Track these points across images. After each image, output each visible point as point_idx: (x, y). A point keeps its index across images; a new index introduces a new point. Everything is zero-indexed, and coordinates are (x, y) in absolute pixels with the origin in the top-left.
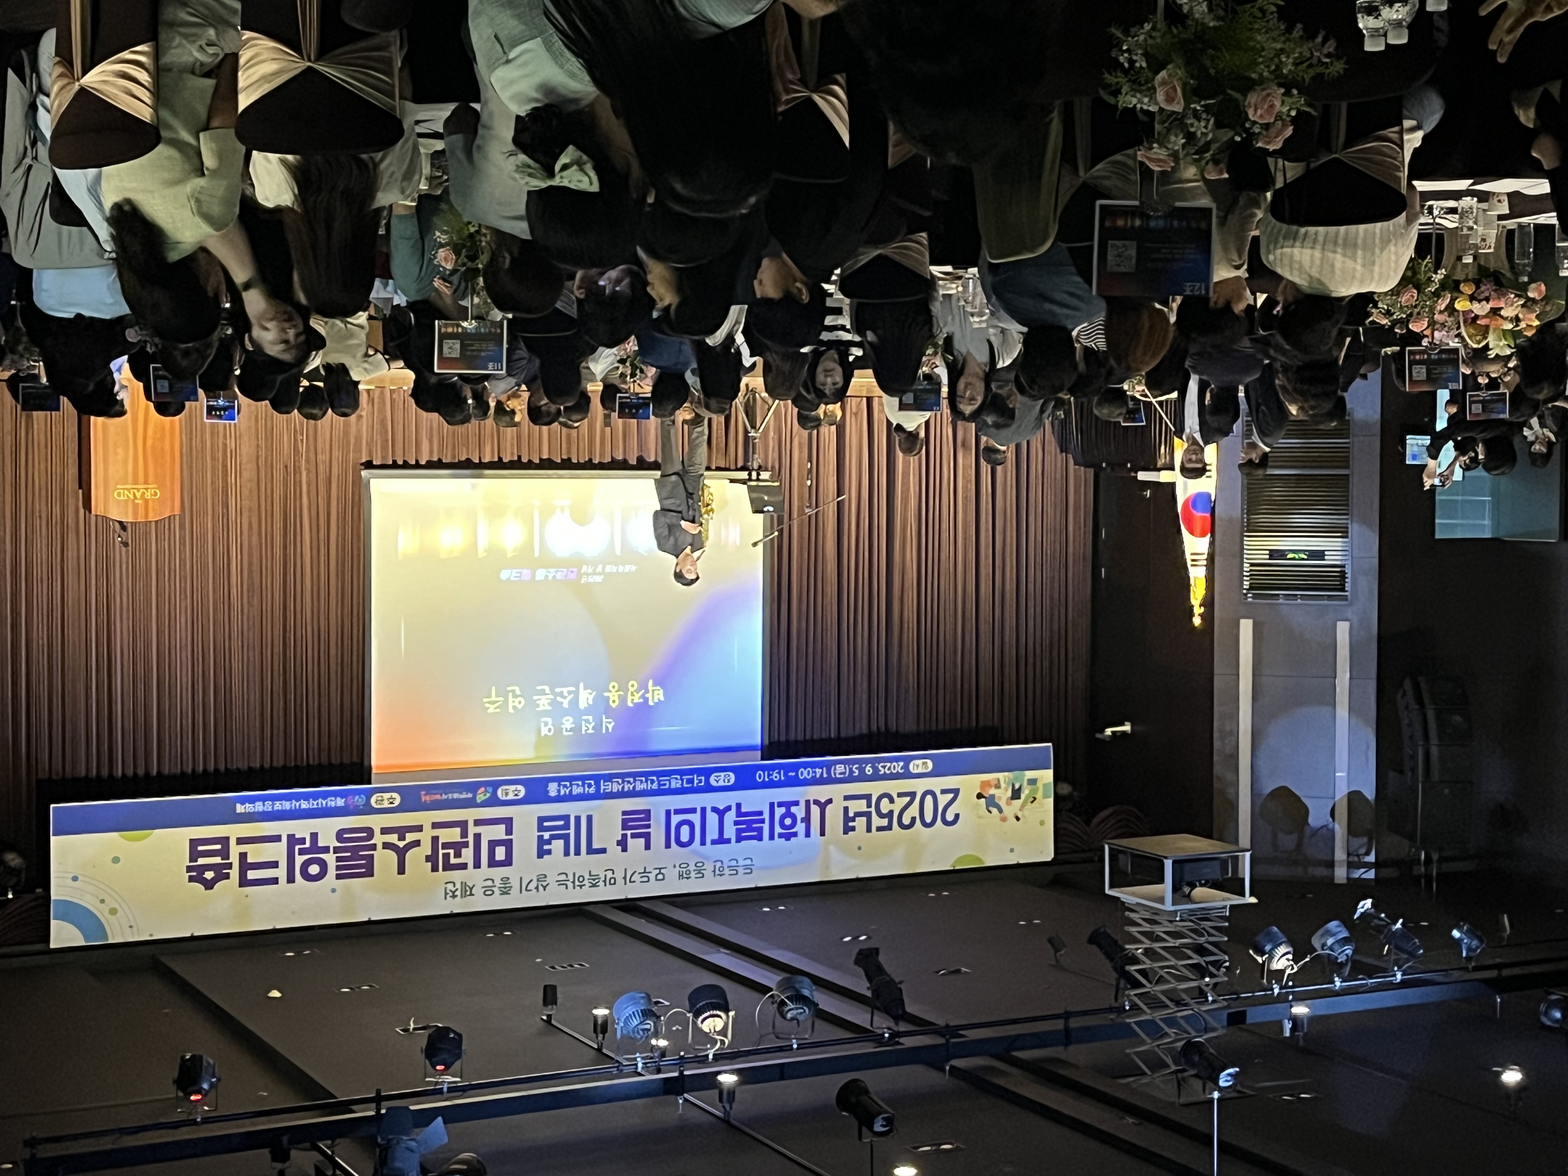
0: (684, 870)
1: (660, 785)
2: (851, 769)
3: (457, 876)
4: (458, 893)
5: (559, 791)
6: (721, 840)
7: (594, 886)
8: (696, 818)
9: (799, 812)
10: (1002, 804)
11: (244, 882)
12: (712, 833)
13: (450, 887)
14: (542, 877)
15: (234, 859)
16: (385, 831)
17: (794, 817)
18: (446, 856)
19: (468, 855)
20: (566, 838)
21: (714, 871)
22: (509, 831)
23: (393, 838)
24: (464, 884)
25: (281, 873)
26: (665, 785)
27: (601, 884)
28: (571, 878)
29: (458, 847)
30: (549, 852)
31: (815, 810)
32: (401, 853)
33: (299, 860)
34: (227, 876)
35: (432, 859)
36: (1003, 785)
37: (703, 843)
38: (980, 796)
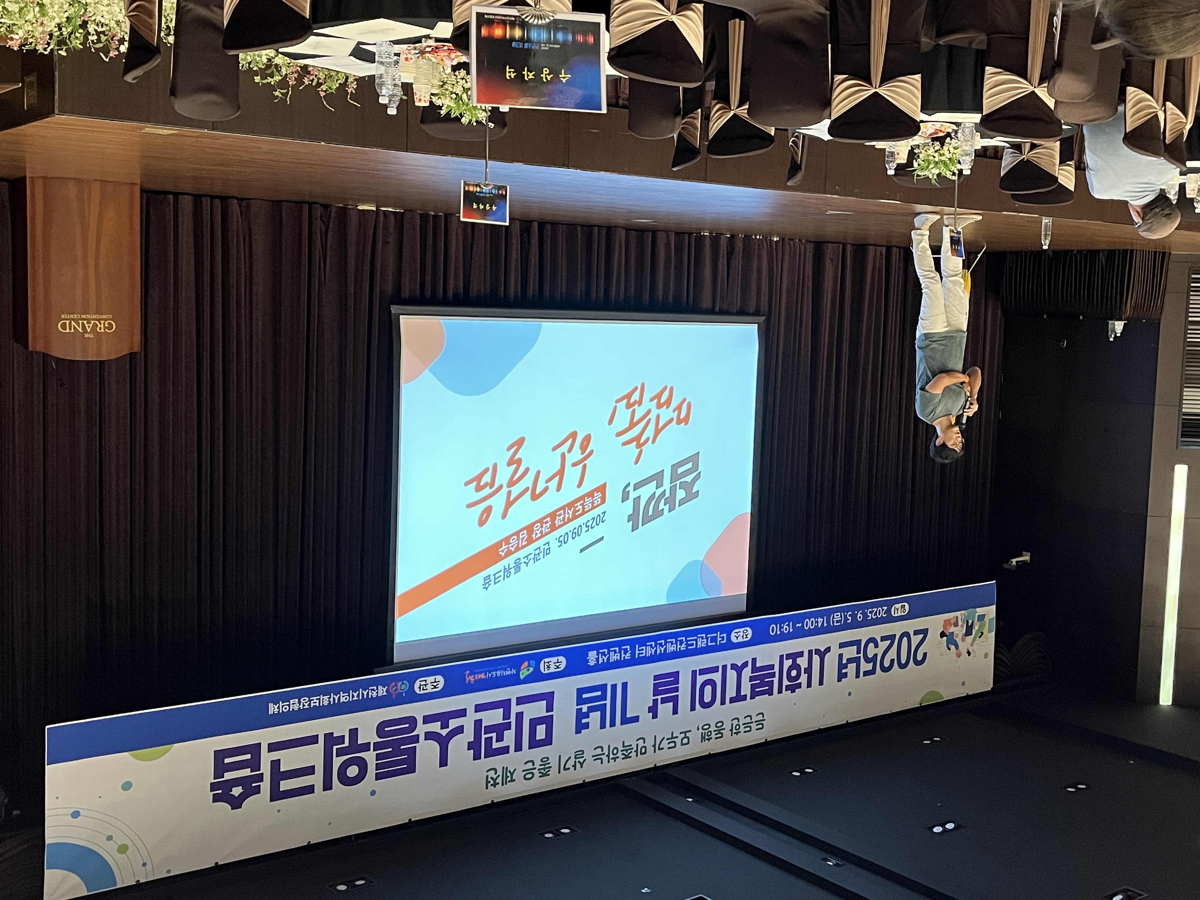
0: (706, 731)
1: (687, 645)
2: (845, 616)
3: (497, 761)
4: (499, 780)
5: (597, 659)
6: (739, 698)
7: (627, 757)
8: (717, 677)
9: (803, 662)
10: (958, 640)
11: (276, 795)
12: (731, 692)
13: (492, 774)
14: (579, 754)
15: (265, 769)
16: (428, 719)
17: (798, 667)
18: (489, 741)
19: (509, 736)
20: (603, 708)
21: (731, 730)
22: (550, 708)
23: (435, 727)
24: (505, 770)
25: (317, 779)
26: (692, 645)
27: (633, 754)
28: (606, 751)
29: (500, 729)
30: (587, 726)
31: (816, 660)
32: (443, 742)
33: (337, 762)
34: (257, 790)
35: (473, 746)
36: (960, 623)
37: (723, 703)
38: (943, 635)
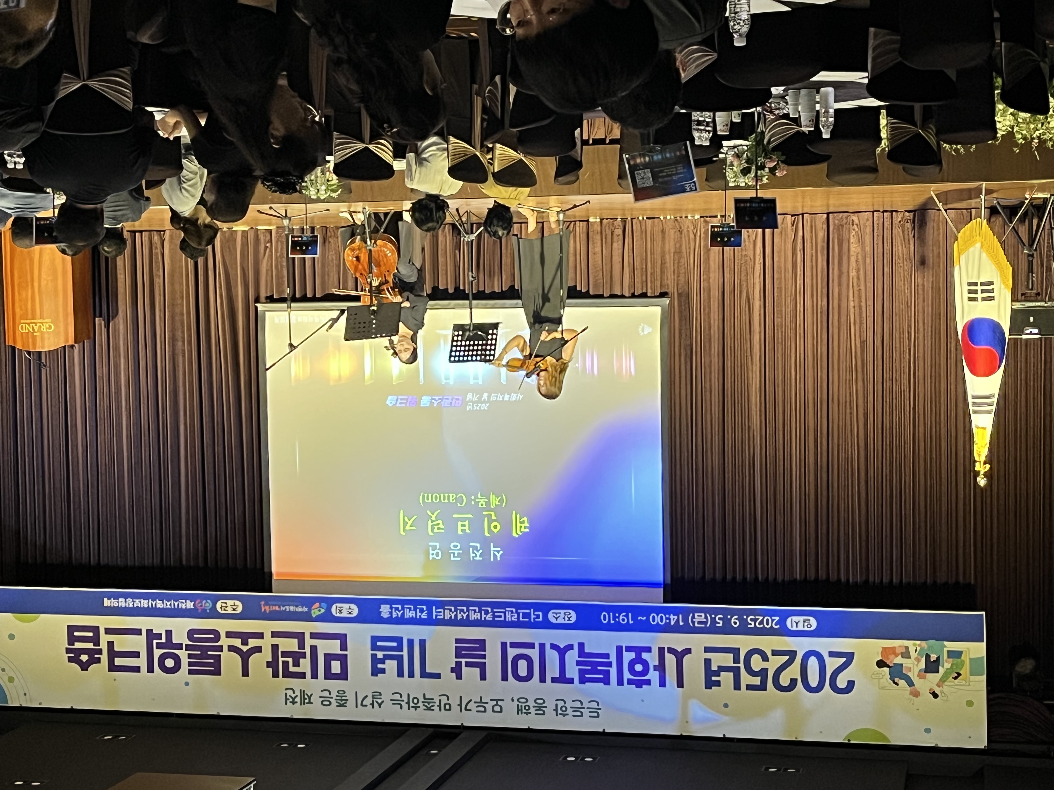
0: (524, 705)
1: (494, 616)
2: (713, 620)
3: (294, 683)
4: (298, 700)
5: (391, 613)
6: (562, 679)
7: (429, 709)
8: (534, 653)
9: (652, 659)
10: (913, 675)
11: (112, 667)
12: (553, 671)
13: (290, 693)
14: (377, 695)
15: (104, 646)
16: (229, 635)
17: (645, 664)
18: (286, 664)
19: (305, 665)
20: (400, 659)
21: (556, 710)
22: (344, 647)
23: (237, 642)
24: (302, 692)
25: (142, 662)
26: (500, 617)
27: (436, 708)
28: (405, 698)
29: (297, 657)
30: (383, 671)
31: (670, 659)
32: (245, 657)
33: (157, 653)
34: (98, 661)
35: (272, 664)
36: (913, 654)
37: (543, 679)
38: (881, 664)
